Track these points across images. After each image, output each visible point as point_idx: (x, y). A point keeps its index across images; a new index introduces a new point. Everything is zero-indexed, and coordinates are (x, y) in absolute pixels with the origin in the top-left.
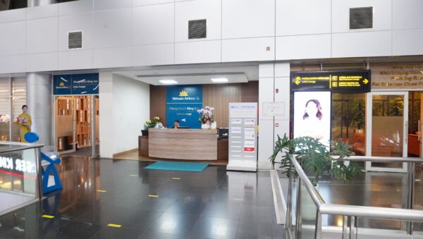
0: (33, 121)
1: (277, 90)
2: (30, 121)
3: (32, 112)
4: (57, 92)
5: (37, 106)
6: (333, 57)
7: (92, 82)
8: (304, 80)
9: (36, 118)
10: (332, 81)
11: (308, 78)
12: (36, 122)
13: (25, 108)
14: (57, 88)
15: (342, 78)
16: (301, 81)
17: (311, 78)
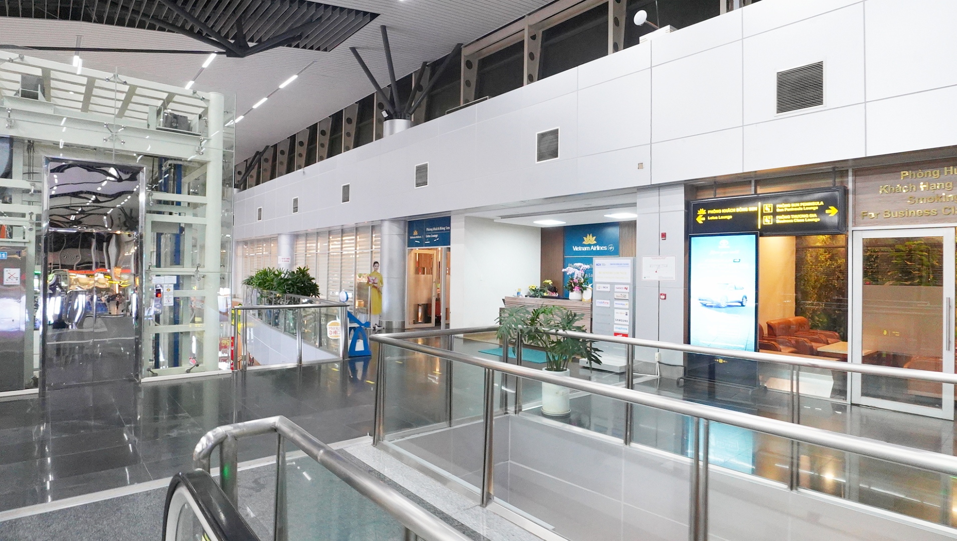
0: (385, 281)
1: (664, 235)
2: (381, 282)
3: (384, 271)
4: (411, 243)
5: (391, 261)
6: (746, 170)
7: (444, 229)
8: (711, 215)
9: (389, 278)
10: (763, 214)
11: (719, 211)
12: (388, 283)
13: (376, 265)
14: (411, 238)
15: (782, 207)
16: (705, 216)
17: (724, 211)
